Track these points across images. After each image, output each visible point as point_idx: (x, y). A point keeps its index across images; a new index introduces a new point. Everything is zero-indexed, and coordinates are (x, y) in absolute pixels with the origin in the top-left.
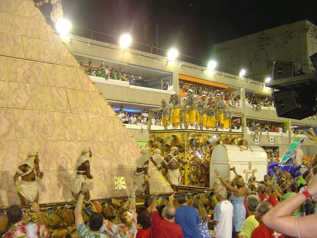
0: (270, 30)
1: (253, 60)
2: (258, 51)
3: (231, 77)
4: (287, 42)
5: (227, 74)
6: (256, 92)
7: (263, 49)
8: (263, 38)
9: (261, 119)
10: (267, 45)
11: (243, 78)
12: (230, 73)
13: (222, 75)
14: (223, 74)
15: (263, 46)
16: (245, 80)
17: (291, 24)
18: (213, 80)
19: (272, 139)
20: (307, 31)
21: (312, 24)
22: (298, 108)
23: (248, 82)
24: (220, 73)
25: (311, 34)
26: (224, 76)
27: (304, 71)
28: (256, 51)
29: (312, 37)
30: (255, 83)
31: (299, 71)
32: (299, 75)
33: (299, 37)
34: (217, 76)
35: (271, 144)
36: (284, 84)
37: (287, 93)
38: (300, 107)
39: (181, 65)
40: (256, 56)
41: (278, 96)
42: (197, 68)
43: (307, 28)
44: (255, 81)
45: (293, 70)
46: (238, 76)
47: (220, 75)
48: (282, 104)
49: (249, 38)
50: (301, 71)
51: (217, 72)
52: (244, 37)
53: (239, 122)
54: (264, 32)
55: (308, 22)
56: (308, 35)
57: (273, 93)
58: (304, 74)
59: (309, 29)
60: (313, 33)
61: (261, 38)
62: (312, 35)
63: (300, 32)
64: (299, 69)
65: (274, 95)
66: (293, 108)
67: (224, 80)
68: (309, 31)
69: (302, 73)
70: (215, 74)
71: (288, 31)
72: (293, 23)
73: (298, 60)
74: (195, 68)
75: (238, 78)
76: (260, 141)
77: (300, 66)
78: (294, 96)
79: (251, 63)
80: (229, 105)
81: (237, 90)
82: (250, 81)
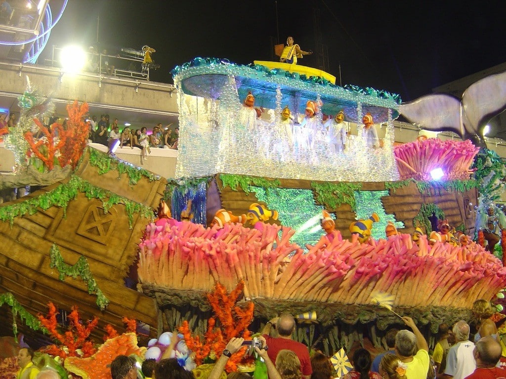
13: (451, 136)
16: (490, 142)
23: (495, 144)
26: (454, 137)
39: (382, 125)
42: (408, 128)
47: (447, 136)
70: (439, 136)
74: (405, 127)
82: (499, 143)
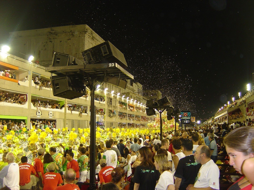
0: (58, 27)
1: (42, 49)
2: (47, 42)
3: (21, 61)
4: (70, 39)
5: (18, 58)
6: (41, 75)
7: (51, 41)
8: (52, 33)
9: (44, 97)
10: (54, 39)
11: (32, 62)
12: (21, 57)
14: (15, 57)
15: (51, 39)
16: (33, 65)
17: (75, 25)
18: (6, 62)
19: (51, 114)
20: (85, 33)
21: (90, 28)
22: (70, 90)
23: (35, 66)
24: (13, 56)
25: (89, 35)
26: (16, 59)
27: (76, 63)
28: (45, 42)
29: (89, 38)
30: (41, 68)
31: (73, 62)
32: (72, 65)
33: (80, 37)
34: (10, 59)
35: (50, 117)
36: (60, 71)
37: (62, 78)
38: (71, 89)
40: (44, 46)
41: (55, 80)
43: (86, 30)
44: (41, 66)
45: (68, 61)
46: (27, 61)
47: (12, 58)
48: (58, 87)
49: (40, 31)
50: (74, 62)
51: (10, 55)
52: (37, 30)
53: (25, 98)
54: (53, 28)
55: (87, 26)
56: (87, 36)
57: (51, 77)
58: (77, 64)
59: (88, 32)
60: (90, 36)
61: (50, 33)
62: (89, 37)
63: (80, 33)
64: (73, 60)
65: (52, 79)
66: (66, 90)
67: (16, 62)
68: (87, 33)
69: (75, 64)
70: (8, 57)
71: (71, 31)
72: (76, 25)
73: (76, 54)
75: (27, 62)
76: (41, 114)
77: (74, 58)
78: (67, 81)
79: (40, 52)
80: (18, 83)
81: (26, 72)
82: (37, 66)
